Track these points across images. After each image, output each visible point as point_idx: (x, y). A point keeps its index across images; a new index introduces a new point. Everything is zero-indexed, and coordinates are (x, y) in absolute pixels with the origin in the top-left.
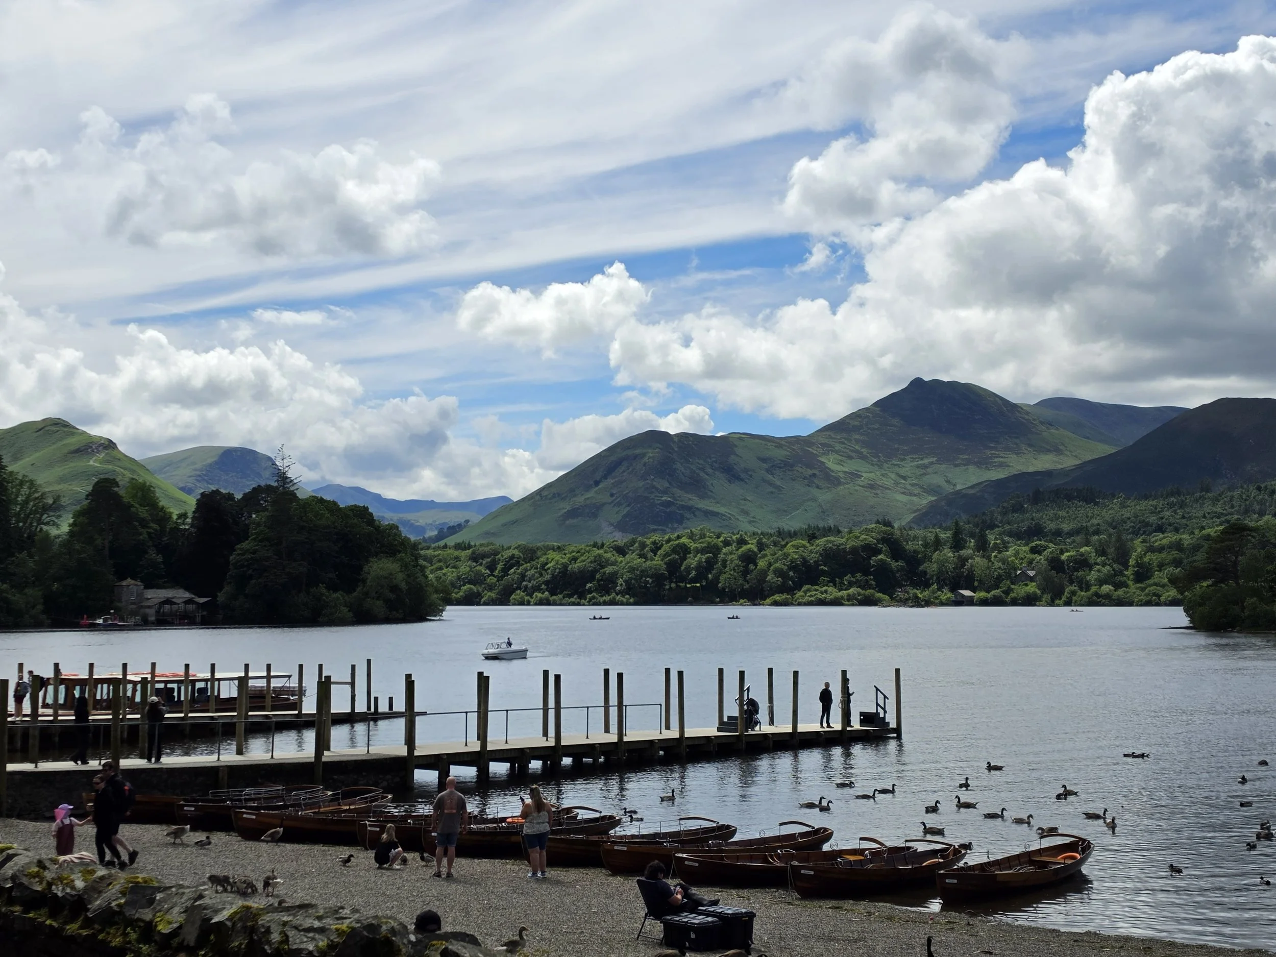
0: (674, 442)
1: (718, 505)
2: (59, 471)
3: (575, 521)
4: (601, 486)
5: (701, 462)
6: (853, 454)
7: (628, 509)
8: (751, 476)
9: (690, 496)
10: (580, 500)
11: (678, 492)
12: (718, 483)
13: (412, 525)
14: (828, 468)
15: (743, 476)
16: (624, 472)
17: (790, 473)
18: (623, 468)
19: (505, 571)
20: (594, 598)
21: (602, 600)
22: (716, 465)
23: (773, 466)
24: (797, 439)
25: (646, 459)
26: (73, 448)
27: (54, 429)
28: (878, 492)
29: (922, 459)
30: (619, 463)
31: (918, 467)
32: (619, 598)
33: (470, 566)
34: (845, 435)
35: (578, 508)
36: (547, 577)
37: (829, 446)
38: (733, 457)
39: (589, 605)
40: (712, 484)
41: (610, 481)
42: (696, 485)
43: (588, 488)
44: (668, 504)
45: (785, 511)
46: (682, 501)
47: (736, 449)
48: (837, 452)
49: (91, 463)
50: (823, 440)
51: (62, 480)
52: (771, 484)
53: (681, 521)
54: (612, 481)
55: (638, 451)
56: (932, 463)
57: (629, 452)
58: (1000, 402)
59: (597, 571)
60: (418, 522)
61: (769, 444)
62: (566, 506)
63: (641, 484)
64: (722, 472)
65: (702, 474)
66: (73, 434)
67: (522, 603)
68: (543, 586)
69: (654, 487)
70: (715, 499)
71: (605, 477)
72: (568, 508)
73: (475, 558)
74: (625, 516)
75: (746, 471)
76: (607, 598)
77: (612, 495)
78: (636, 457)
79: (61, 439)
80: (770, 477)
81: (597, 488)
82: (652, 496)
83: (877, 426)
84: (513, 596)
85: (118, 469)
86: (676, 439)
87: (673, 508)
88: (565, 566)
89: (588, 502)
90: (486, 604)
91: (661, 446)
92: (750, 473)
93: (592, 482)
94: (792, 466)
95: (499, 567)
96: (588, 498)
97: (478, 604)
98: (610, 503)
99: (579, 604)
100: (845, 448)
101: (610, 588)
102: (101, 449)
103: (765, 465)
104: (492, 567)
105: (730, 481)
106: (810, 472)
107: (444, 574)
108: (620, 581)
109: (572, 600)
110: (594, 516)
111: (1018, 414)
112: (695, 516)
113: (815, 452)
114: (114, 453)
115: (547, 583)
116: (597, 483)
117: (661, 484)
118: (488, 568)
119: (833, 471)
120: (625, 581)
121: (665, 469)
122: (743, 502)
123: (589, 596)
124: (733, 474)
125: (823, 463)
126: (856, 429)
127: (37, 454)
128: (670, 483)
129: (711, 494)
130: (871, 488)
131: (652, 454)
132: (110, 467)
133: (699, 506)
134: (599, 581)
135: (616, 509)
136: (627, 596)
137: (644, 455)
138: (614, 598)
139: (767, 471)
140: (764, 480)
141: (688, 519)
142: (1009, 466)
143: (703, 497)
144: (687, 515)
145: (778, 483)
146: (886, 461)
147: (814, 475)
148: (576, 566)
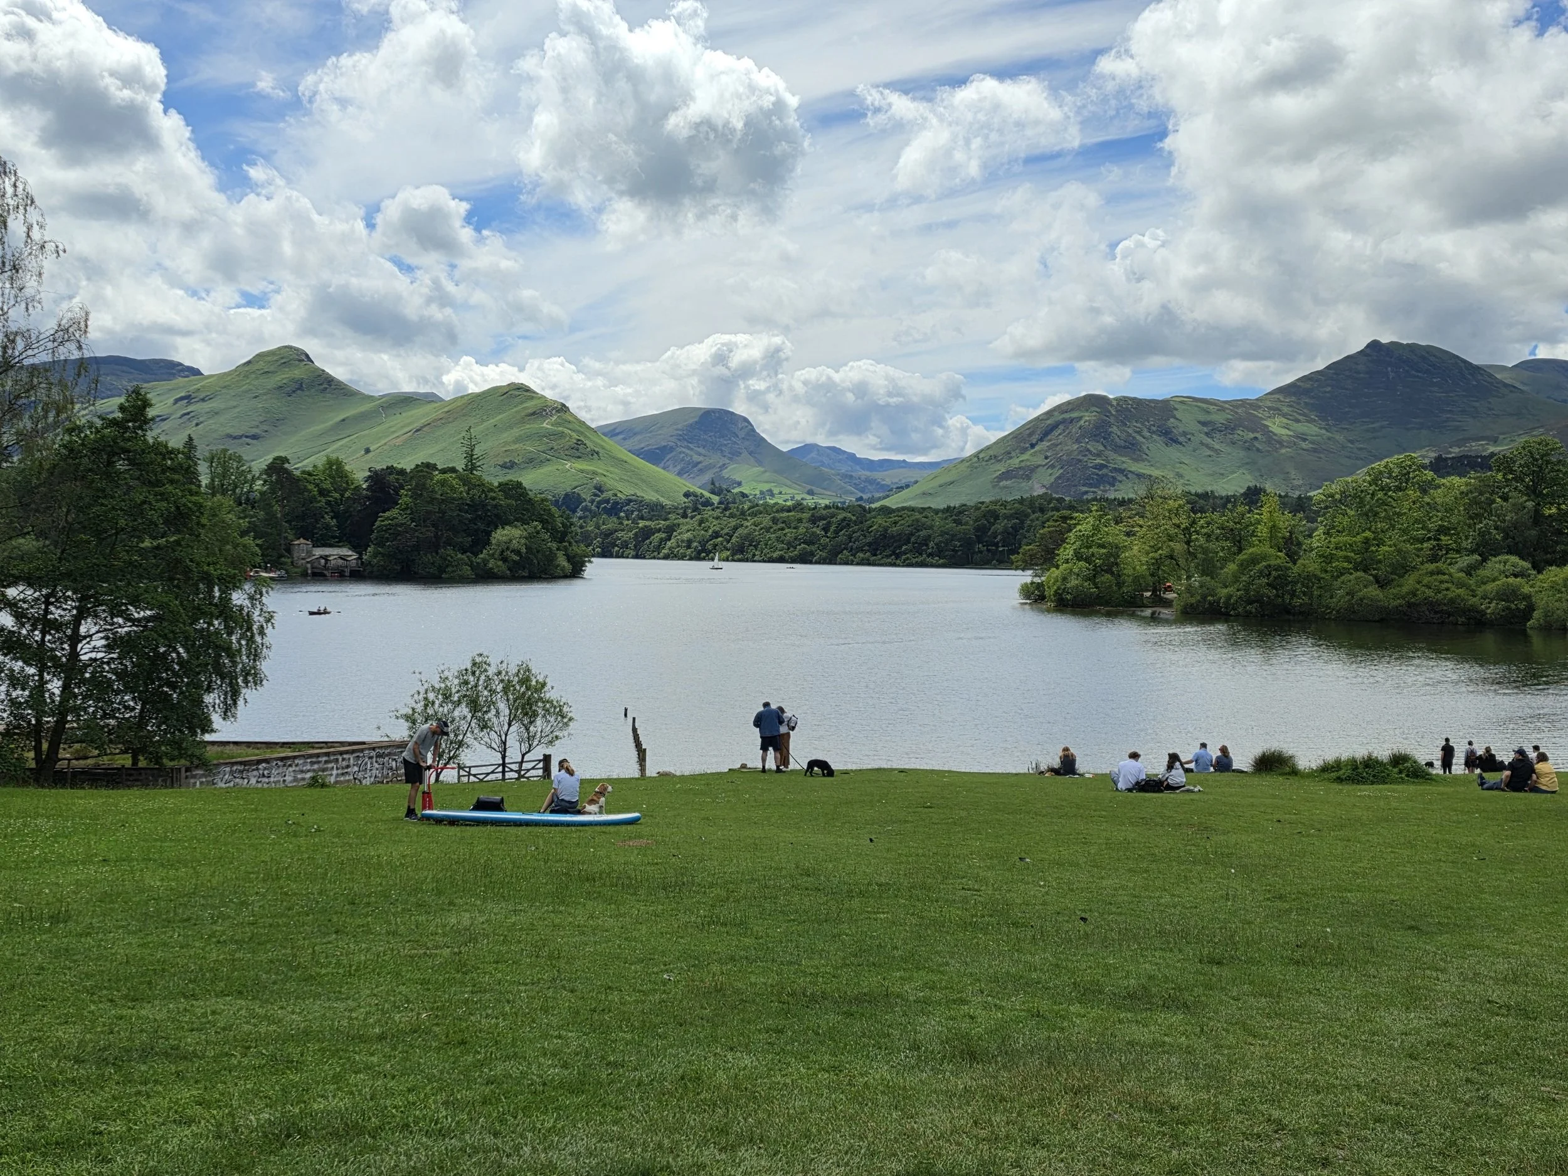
0: (1112, 406)
1: (1153, 468)
2: (516, 432)
3: (1008, 482)
4: (1037, 448)
5: (1138, 425)
6: (1300, 418)
7: (1061, 471)
8: (1189, 439)
9: (1123, 459)
10: (1015, 462)
11: (1112, 455)
12: (1156, 446)
13: (878, 483)
14: (1272, 432)
15: (1181, 439)
16: (1060, 434)
17: (1231, 436)
18: (1059, 431)
19: (836, 532)
20: (908, 559)
21: (914, 561)
22: (1154, 429)
23: (1211, 428)
24: (1244, 402)
25: (1082, 422)
26: (530, 411)
27: (517, 393)
28: (1322, 456)
29: (1373, 423)
30: (1055, 427)
31: (1367, 431)
32: (929, 560)
33: (807, 528)
34: (1293, 398)
35: (1012, 471)
36: (869, 540)
37: (1278, 409)
38: (1172, 420)
39: (903, 566)
40: (1148, 448)
41: (1045, 444)
42: (1131, 448)
43: (1024, 451)
44: (1101, 467)
45: (1222, 474)
46: (1115, 464)
47: (1175, 412)
48: (1284, 416)
49: (545, 425)
50: (1269, 404)
51: (517, 440)
52: (1208, 446)
53: (1113, 482)
54: (1048, 444)
55: (1075, 415)
56: (1382, 427)
57: (1067, 416)
58: (1462, 365)
59: (912, 534)
60: (884, 480)
61: (1212, 407)
62: (1001, 468)
63: (1075, 446)
64: (1160, 436)
65: (1138, 437)
66: (532, 398)
67: (846, 563)
68: (866, 548)
69: (1088, 450)
70: (1149, 462)
71: (1041, 440)
72: (1003, 470)
73: (814, 520)
74: (1059, 478)
75: (1185, 434)
76: (920, 559)
77: (1046, 458)
78: (1072, 421)
79: (522, 403)
80: (1209, 440)
81: (1033, 451)
82: (1085, 459)
83: (1329, 389)
84: (840, 556)
85: (566, 431)
86: (1115, 403)
87: (1105, 471)
88: (886, 529)
89: (1023, 464)
90: (818, 563)
91: (1098, 410)
92: (1189, 436)
93: (1028, 445)
94: (1233, 429)
95: (833, 528)
96: (1022, 461)
97: (811, 562)
98: (1044, 466)
99: (894, 565)
100: (1293, 411)
101: (923, 551)
102: (554, 412)
103: (1205, 429)
104: (826, 529)
105: (1167, 445)
106: (1252, 435)
107: (785, 535)
108: (931, 544)
109: (890, 560)
110: (1029, 478)
111: (1480, 377)
112: (1128, 478)
113: (1260, 415)
114: (567, 416)
115: (869, 545)
116: (1033, 446)
117: (1098, 447)
118: (823, 529)
119: (1276, 435)
120: (936, 544)
121: (1100, 432)
122: (1178, 465)
123: (904, 557)
124: (1170, 437)
125: (1267, 426)
126: (1306, 392)
127: (500, 417)
128: (1105, 446)
129: (1145, 456)
130: (1315, 452)
131: (1088, 417)
132: (560, 429)
133: (1133, 469)
134: (914, 543)
135: (1050, 471)
136: (937, 558)
137: (1080, 418)
138: (925, 559)
139: (1207, 434)
140: (1202, 443)
141: (1120, 482)
142: (1464, 430)
143: (1136, 460)
144: (1120, 477)
145: (1217, 447)
146: (1334, 425)
147: (1256, 438)
148: (894, 530)
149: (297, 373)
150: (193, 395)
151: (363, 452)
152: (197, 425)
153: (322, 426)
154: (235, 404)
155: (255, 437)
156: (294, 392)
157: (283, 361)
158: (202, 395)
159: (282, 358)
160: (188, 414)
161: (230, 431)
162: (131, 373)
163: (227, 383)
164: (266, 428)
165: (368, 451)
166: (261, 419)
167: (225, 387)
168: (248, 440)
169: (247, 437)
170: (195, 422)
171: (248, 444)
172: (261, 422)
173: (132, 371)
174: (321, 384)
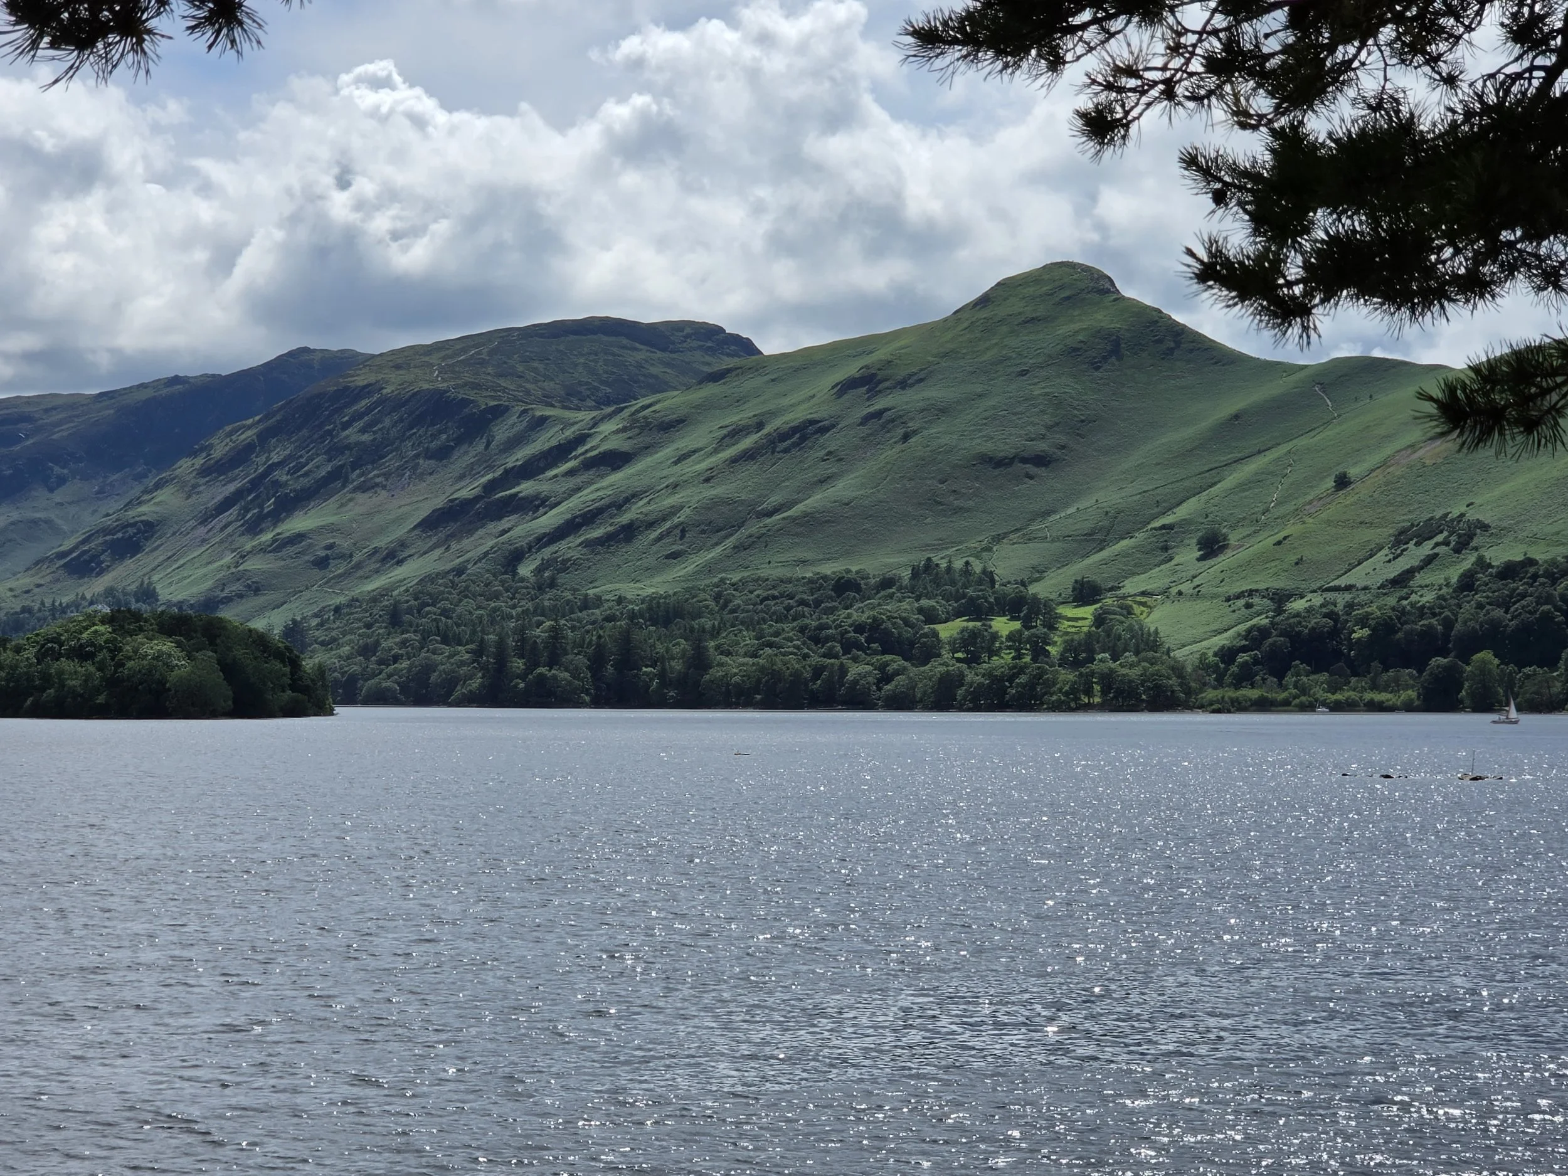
149: (1102, 318)
150: (881, 375)
151: (1330, 483)
152: (906, 437)
153: (1189, 432)
154: (979, 389)
155: (1041, 461)
156: (1104, 358)
157: (1067, 293)
158: (902, 374)
159: (1062, 287)
160: (879, 414)
161: (988, 447)
162: (636, 349)
163: (950, 346)
164: (1062, 439)
165: (1342, 482)
166: (1047, 419)
167: (945, 355)
168: (1030, 468)
169: (1024, 460)
170: (900, 431)
171: (1031, 477)
172: (1049, 428)
173: (638, 345)
174: (1160, 341)
